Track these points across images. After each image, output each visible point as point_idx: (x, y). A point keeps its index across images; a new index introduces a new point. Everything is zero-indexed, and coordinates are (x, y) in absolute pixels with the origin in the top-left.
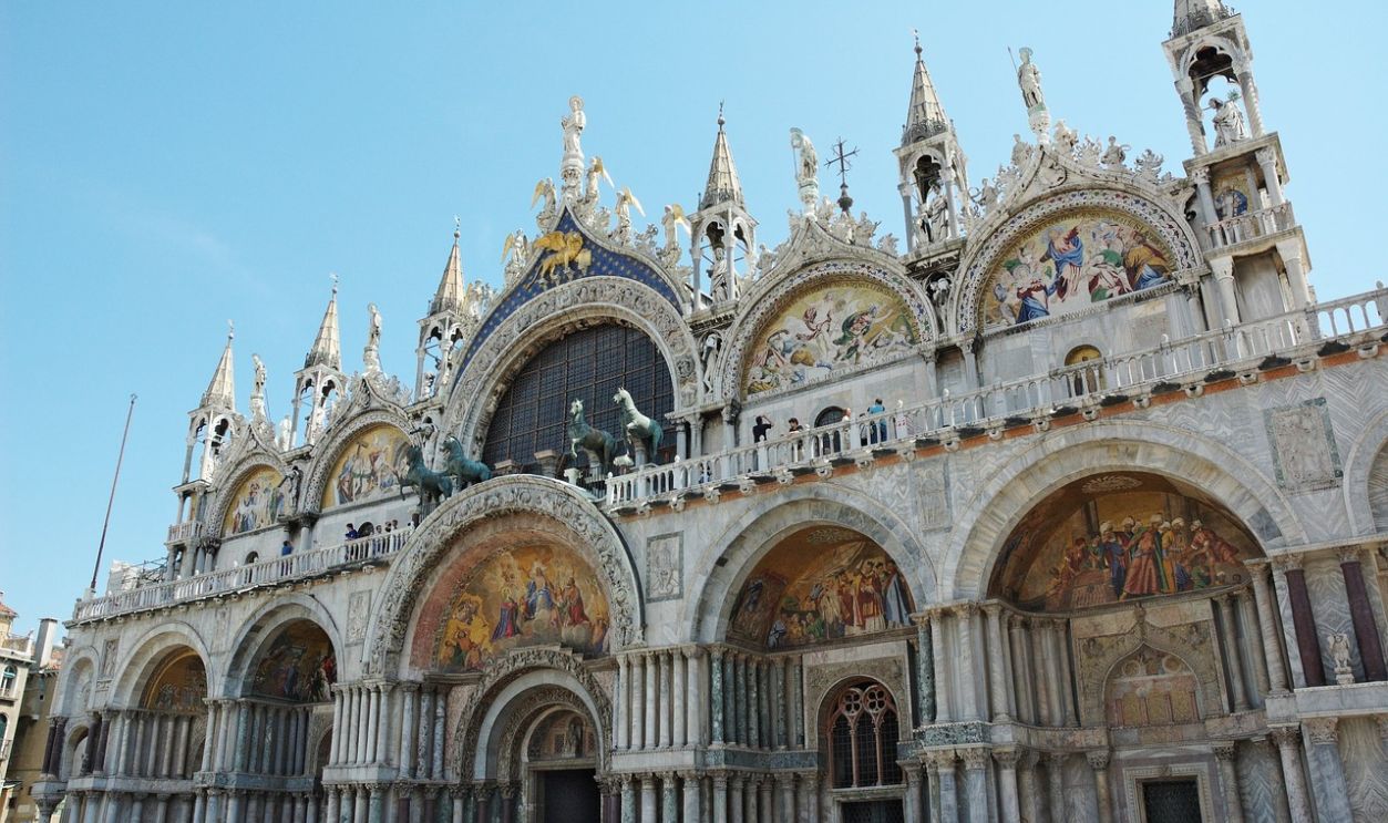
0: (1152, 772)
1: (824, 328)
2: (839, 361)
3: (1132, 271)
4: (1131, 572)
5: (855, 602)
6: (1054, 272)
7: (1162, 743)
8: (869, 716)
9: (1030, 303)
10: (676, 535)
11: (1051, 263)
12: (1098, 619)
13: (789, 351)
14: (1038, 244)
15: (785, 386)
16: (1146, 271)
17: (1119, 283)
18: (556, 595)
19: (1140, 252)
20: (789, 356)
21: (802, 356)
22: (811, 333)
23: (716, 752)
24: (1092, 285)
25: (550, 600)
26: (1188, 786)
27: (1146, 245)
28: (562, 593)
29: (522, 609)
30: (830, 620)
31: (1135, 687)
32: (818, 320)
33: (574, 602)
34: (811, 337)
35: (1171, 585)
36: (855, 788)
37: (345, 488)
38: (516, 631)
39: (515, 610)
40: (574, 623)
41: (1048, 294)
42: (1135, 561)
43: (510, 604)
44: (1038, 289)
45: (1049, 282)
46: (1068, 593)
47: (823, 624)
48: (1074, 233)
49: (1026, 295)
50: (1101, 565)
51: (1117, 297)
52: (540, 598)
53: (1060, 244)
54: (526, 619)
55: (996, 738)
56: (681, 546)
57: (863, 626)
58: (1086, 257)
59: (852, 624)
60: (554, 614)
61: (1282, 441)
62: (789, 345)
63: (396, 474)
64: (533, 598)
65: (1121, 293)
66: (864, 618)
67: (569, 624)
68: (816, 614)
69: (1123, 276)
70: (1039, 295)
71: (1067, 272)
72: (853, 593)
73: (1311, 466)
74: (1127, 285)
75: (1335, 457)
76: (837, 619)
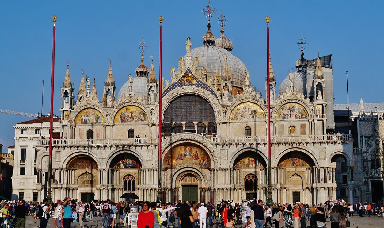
0: (294, 191)
1: (248, 111)
2: (250, 118)
3: (302, 116)
4: (295, 163)
5: (251, 161)
6: (290, 112)
7: (296, 187)
8: (252, 180)
9: (285, 116)
10: (226, 149)
11: (289, 110)
12: (289, 169)
13: (240, 114)
14: (288, 106)
15: (239, 120)
16: (304, 116)
17: (299, 117)
18: (192, 153)
19: (304, 113)
20: (240, 115)
21: (243, 115)
22: (245, 111)
23: (232, 185)
24: (295, 116)
25: (190, 154)
26: (299, 193)
27: (305, 112)
28: (193, 153)
29: (183, 155)
30: (246, 164)
31: (293, 179)
32: (246, 109)
33: (196, 155)
34: (245, 112)
35: (301, 165)
36: (249, 191)
37: (123, 119)
38: (182, 159)
39: (182, 155)
40: (196, 159)
41: (288, 116)
42: (296, 161)
43: (181, 154)
44: (287, 114)
45: (289, 114)
46: (286, 164)
47: (245, 164)
48: (294, 106)
49: (285, 115)
50: (291, 161)
51: (299, 119)
52: (188, 153)
53: (291, 107)
54: (184, 157)
55: (278, 186)
56: (227, 151)
57: (252, 165)
58: (295, 111)
59: (250, 165)
60: (191, 157)
61: (320, 152)
62: (240, 112)
63: (140, 118)
64: (186, 153)
65: (300, 118)
66: (252, 164)
67: (195, 159)
68: (244, 162)
69: (300, 116)
70: (287, 115)
71: (292, 113)
72: (250, 160)
73: (323, 156)
74: (301, 118)
75: (326, 156)
76: (247, 164)
